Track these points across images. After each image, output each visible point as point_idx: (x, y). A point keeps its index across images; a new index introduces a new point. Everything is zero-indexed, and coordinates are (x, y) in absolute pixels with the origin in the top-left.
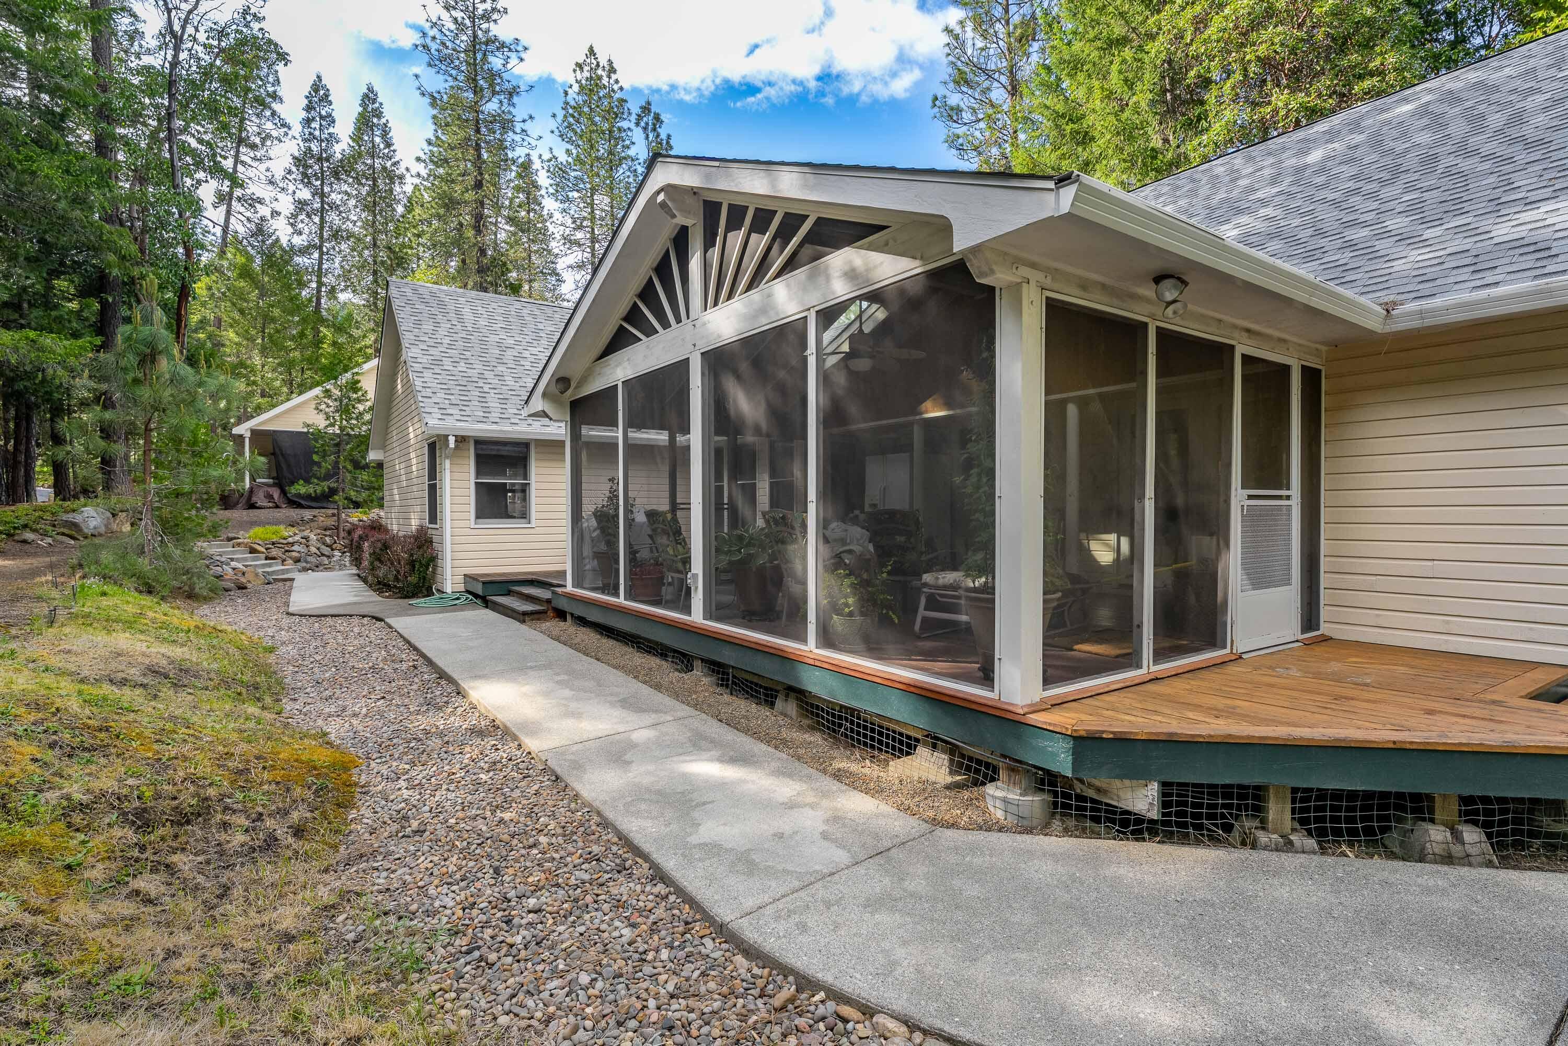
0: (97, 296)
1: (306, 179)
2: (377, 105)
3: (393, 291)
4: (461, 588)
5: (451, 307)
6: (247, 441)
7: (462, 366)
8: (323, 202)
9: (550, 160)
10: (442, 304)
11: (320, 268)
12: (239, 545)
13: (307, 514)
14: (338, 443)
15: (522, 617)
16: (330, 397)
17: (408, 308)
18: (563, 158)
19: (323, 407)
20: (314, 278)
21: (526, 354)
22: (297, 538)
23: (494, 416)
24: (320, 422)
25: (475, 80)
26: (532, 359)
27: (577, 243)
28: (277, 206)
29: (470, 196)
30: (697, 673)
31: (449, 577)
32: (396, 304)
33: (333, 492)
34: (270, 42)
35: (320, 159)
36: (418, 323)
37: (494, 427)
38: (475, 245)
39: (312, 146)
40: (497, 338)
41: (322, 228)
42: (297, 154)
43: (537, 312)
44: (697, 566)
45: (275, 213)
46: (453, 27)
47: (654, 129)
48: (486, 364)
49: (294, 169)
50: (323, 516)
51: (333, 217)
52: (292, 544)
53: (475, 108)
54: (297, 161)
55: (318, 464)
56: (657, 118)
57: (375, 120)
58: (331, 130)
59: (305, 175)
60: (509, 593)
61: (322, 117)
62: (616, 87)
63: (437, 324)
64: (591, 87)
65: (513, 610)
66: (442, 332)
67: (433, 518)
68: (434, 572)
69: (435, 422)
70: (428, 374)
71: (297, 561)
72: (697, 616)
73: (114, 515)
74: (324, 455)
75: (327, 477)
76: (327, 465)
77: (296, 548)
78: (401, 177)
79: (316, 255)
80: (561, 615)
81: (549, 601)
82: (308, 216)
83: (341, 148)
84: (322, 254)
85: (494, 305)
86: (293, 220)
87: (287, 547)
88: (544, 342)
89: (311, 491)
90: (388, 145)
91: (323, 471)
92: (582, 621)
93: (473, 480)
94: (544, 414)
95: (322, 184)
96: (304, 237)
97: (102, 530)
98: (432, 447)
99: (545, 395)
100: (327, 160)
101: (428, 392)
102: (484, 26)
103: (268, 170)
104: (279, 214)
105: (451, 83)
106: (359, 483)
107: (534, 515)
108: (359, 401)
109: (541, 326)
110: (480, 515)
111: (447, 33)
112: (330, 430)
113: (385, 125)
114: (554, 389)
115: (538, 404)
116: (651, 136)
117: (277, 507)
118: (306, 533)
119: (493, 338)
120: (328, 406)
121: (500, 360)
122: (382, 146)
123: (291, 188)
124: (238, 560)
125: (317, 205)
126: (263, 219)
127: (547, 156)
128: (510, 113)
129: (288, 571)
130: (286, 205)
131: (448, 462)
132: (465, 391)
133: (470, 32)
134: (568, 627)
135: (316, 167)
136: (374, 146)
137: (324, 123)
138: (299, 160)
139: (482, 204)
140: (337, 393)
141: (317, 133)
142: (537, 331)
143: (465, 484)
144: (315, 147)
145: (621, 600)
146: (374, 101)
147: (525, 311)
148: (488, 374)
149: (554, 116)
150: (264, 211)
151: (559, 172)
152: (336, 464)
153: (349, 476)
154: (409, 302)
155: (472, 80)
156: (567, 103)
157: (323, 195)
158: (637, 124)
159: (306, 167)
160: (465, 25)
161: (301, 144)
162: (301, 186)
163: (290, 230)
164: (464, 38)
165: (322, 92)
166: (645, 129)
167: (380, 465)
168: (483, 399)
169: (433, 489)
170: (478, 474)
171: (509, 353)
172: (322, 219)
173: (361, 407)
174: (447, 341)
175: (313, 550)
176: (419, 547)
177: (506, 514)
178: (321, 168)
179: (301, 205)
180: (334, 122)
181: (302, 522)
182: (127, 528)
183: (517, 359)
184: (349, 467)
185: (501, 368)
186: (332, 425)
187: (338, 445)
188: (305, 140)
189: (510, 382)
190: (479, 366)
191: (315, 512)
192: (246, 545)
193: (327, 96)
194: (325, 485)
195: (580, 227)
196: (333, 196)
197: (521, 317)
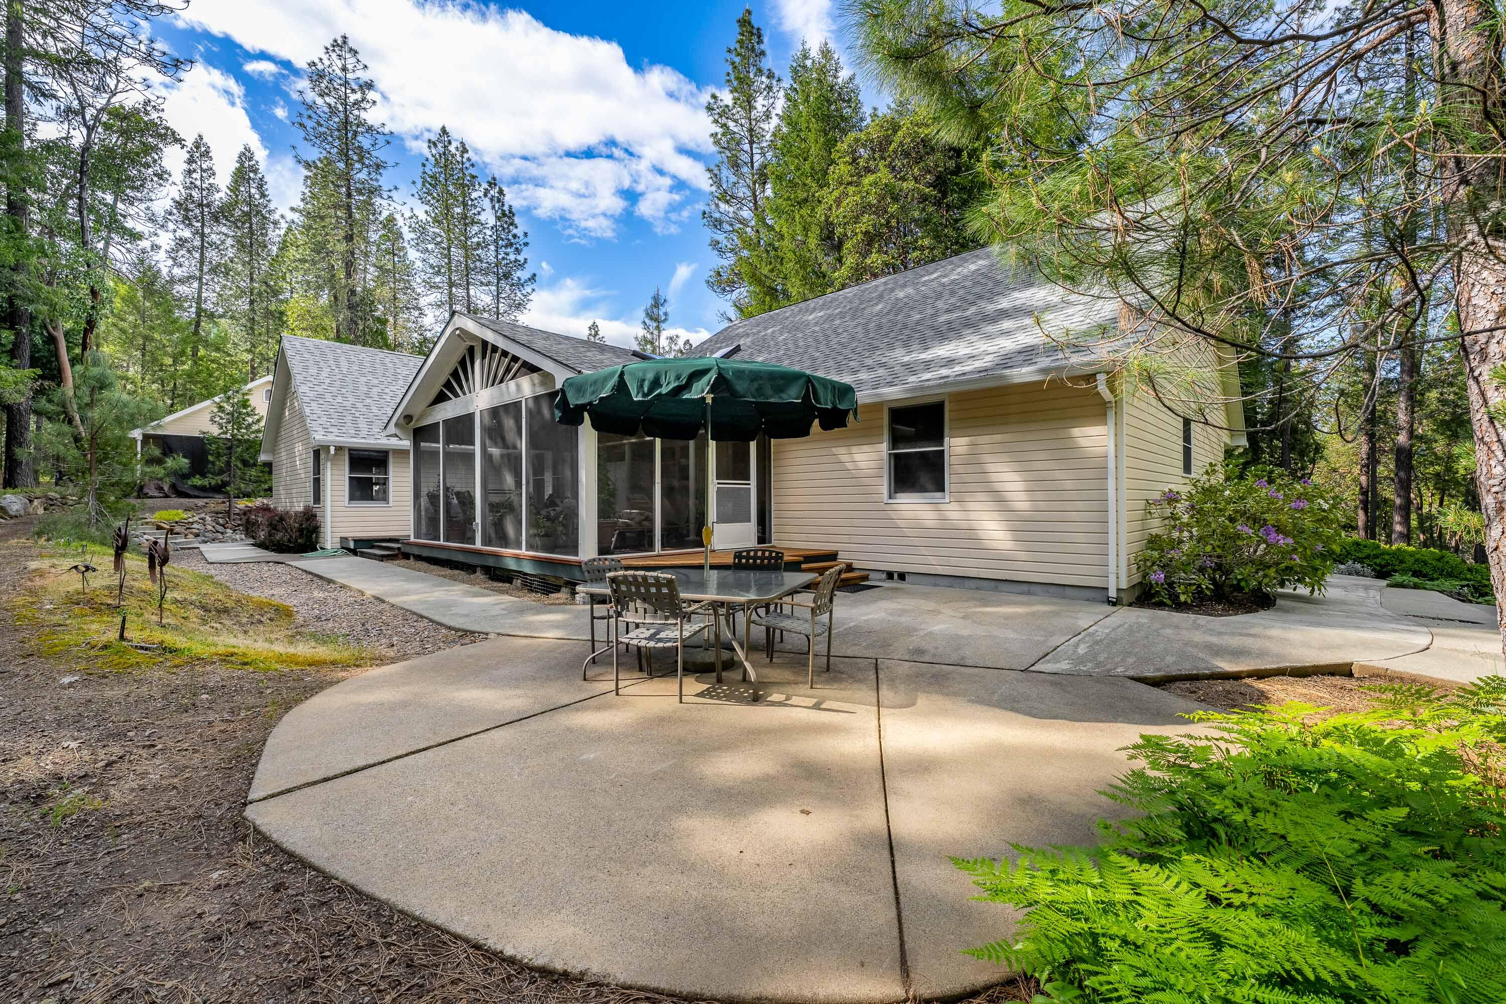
0: (11, 328)
1: (187, 220)
2: (253, 163)
3: (286, 344)
4: (339, 546)
5: (330, 356)
6: (139, 443)
7: (339, 399)
8: (203, 241)
9: (411, 218)
10: (323, 354)
11: (200, 296)
12: (147, 523)
13: (200, 502)
14: (231, 445)
15: (382, 558)
16: (223, 411)
17: (298, 357)
18: (422, 216)
19: (217, 419)
20: (194, 305)
21: (387, 391)
22: (196, 519)
23: (364, 433)
24: (215, 431)
25: (346, 155)
26: (391, 394)
27: (436, 287)
28: (158, 241)
29: (342, 247)
30: (478, 574)
31: (329, 538)
32: (289, 353)
33: (225, 484)
34: (167, 128)
35: (201, 205)
36: (306, 368)
37: (363, 441)
38: (345, 287)
39: (194, 194)
40: (365, 379)
41: (202, 262)
42: (178, 198)
43: (397, 361)
44: (478, 519)
45: (155, 247)
46: (327, 110)
47: (499, 201)
48: (357, 397)
49: (175, 211)
50: (216, 503)
51: (212, 255)
52: (192, 523)
53: (346, 177)
54: (178, 204)
55: (213, 463)
56: (501, 192)
57: (252, 175)
58: (211, 181)
59: (186, 218)
60: (372, 547)
61: (203, 170)
62: (467, 165)
63: (320, 369)
64: (445, 161)
65: (375, 555)
66: (324, 374)
67: (317, 498)
68: (317, 537)
69: (319, 437)
70: (314, 404)
71: (197, 535)
72: (478, 545)
73: (31, 501)
74: (218, 456)
75: (221, 472)
76: (220, 464)
77: (195, 526)
78: (275, 223)
79: (196, 285)
80: (406, 556)
81: (399, 549)
82: (189, 251)
83: (221, 196)
84: (201, 284)
85: (363, 355)
86: (172, 255)
87: (188, 526)
88: (401, 382)
89: (207, 483)
90: (263, 196)
91: (217, 468)
92: (418, 558)
93: (347, 475)
94: (396, 436)
95: (203, 226)
96: (184, 269)
97: (22, 512)
98: (317, 453)
99: (396, 425)
100: (208, 206)
101: (315, 417)
102: (356, 112)
103: (148, 208)
104: (159, 247)
105: (324, 153)
106: (247, 478)
107: (391, 499)
108: (248, 415)
109: (398, 371)
110: (352, 498)
111: (322, 115)
112: (223, 436)
113: (261, 179)
114: (402, 421)
115: (392, 429)
116: (497, 206)
117: (167, 496)
118: (203, 515)
119: (363, 379)
120: (221, 418)
121: (368, 395)
122: (257, 196)
123: (171, 226)
124: (149, 534)
125: (197, 243)
126: (144, 251)
127: (408, 214)
128: (377, 180)
129: (191, 543)
130: (165, 240)
131: (329, 464)
132: (341, 416)
133: (342, 115)
134: (412, 561)
135: (197, 211)
136: (250, 197)
137: (204, 175)
138: (181, 205)
139: (353, 253)
140: (229, 408)
141: (198, 183)
142: (396, 374)
143: (341, 477)
144: (195, 194)
145: (442, 542)
146: (250, 159)
147: (387, 360)
148: (359, 405)
149: (414, 183)
150: (145, 244)
151: (421, 230)
152: (228, 463)
153: (239, 472)
154: (298, 352)
155: (344, 154)
156: (424, 173)
157: (203, 235)
158: (485, 195)
159: (187, 210)
160: (337, 109)
161: (183, 191)
162: (182, 226)
163: (170, 262)
164: (337, 120)
165: (203, 149)
166: (492, 200)
167: (269, 465)
168: (355, 422)
169: (317, 482)
170: (352, 470)
171: (375, 390)
172: (202, 254)
173: (250, 420)
174: (327, 381)
175: (210, 528)
176: (307, 520)
177: (371, 498)
178: (202, 213)
179: (181, 243)
180: (214, 174)
181: (197, 508)
182: (41, 511)
183: (380, 394)
184: (240, 465)
185: (368, 401)
186: (226, 433)
187: (230, 448)
188: (186, 188)
189: (374, 410)
190: (352, 399)
191: (206, 500)
192: (153, 524)
193: (207, 152)
194: (218, 479)
195: (438, 273)
196: (213, 236)
197: (384, 364)
